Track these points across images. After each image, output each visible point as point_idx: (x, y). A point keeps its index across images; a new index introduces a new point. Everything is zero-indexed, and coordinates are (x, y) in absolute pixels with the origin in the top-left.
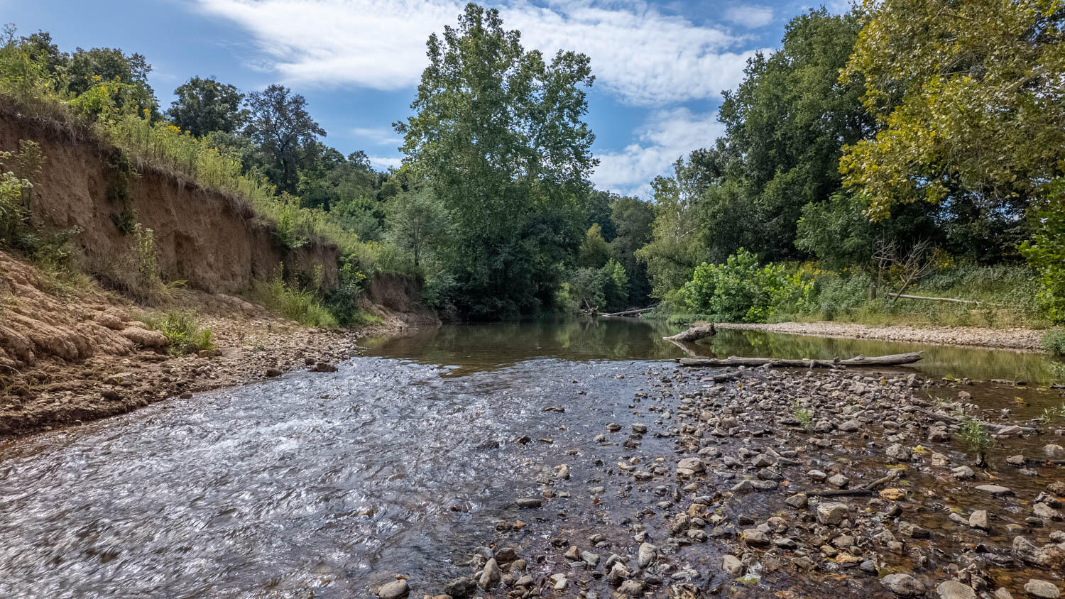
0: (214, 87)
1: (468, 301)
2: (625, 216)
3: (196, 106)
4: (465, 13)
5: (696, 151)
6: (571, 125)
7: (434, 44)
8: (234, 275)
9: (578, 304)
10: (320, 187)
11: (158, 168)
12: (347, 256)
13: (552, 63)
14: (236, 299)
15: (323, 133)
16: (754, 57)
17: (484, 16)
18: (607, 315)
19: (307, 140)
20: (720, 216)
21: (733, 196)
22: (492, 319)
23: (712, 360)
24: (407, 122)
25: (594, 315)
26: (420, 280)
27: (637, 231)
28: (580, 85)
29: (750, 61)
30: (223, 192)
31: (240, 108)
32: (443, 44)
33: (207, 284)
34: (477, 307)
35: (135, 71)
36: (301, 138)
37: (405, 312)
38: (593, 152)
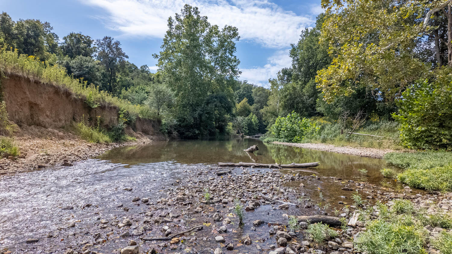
0: (80, 37)
1: (183, 130)
2: (258, 95)
3: (72, 45)
4: (184, 8)
5: (283, 69)
6: (230, 56)
7: (170, 21)
8: (60, 120)
9: (236, 132)
10: (126, 80)
11: (19, 74)
12: (122, 111)
13: (222, 30)
14: (56, 131)
15: (127, 57)
16: (304, 30)
17: (192, 9)
18: (248, 137)
19: (121, 60)
20: (288, 97)
21: (294, 88)
22: (194, 138)
23: (232, 164)
24: (159, 54)
25: (242, 137)
26: (159, 121)
27: (263, 101)
28: (233, 40)
29: (302, 32)
30: (54, 84)
31: (92, 46)
32: (175, 21)
33: (45, 124)
34: (187, 133)
35: (46, 29)
36: (118, 59)
37: (152, 135)
38: (239, 68)
